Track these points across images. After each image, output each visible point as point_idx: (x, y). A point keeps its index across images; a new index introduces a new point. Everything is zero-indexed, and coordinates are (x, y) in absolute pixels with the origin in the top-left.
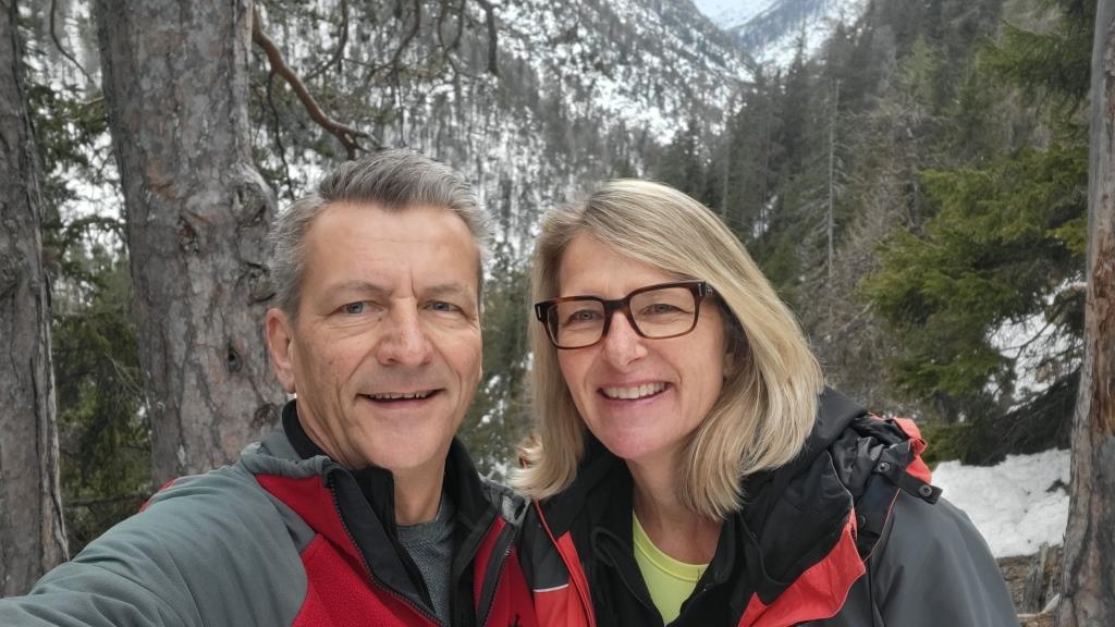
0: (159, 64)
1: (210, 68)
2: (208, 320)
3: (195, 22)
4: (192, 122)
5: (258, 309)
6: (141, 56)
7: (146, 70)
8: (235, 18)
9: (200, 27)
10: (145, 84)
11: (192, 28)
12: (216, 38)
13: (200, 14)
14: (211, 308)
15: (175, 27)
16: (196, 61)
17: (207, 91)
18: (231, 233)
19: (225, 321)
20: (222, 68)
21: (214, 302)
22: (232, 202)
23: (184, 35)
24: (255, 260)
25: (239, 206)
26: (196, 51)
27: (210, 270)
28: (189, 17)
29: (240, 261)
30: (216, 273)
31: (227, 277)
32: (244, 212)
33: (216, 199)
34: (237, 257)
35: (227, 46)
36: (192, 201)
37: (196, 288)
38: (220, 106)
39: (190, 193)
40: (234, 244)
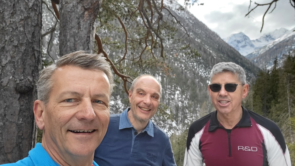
0: (72, 39)
1: (84, 40)
6: (68, 37)
7: (69, 41)
8: (91, 29)
9: (82, 31)
10: (68, 44)
12: (86, 33)
13: (83, 28)
16: (81, 38)
17: (83, 45)
20: (87, 40)
23: (78, 32)
26: (81, 36)
28: (80, 28)
35: (89, 35)
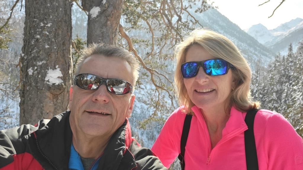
3: (105, 37)
8: (113, 36)
9: (106, 38)
11: (104, 38)
12: (109, 40)
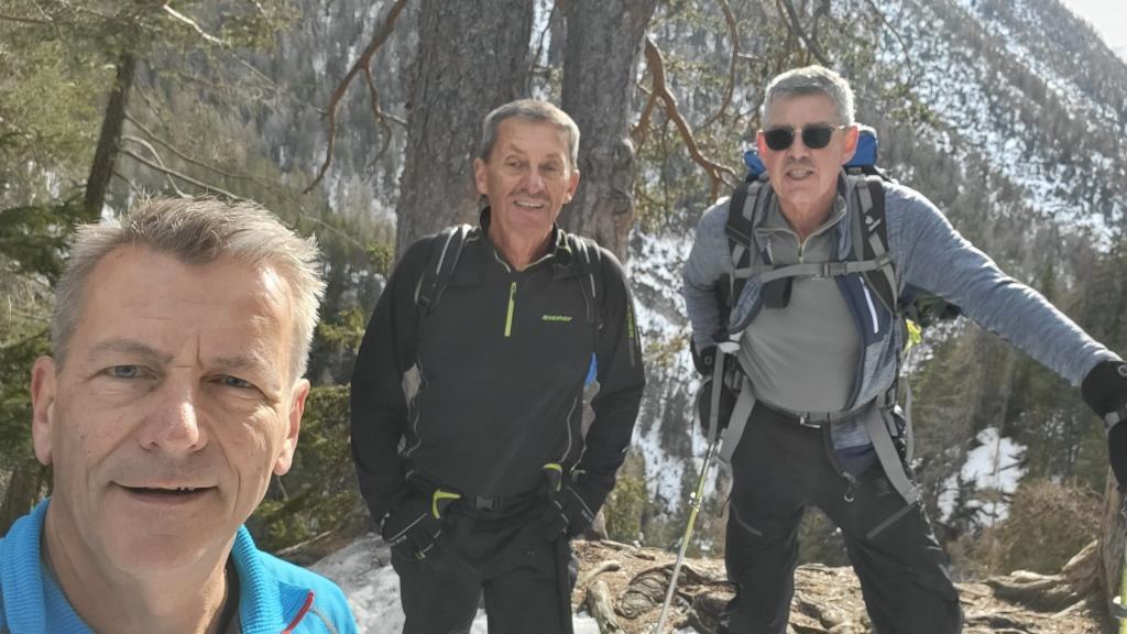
0: (591, 76)
1: (616, 79)
2: (590, 217)
4: (602, 109)
5: (617, 218)
6: (583, 71)
7: (584, 78)
13: (616, 50)
14: (593, 212)
15: (602, 57)
16: (610, 75)
17: (612, 92)
18: (610, 171)
19: (599, 220)
20: (622, 80)
21: (595, 207)
22: (613, 154)
23: (605, 61)
24: (619, 189)
25: (616, 157)
26: (610, 69)
27: (595, 190)
28: (610, 51)
29: (613, 188)
30: (598, 193)
31: (604, 195)
32: (619, 160)
33: (606, 151)
34: (611, 185)
36: (594, 150)
37: (588, 199)
38: (617, 100)
39: (594, 146)
40: (611, 178)
